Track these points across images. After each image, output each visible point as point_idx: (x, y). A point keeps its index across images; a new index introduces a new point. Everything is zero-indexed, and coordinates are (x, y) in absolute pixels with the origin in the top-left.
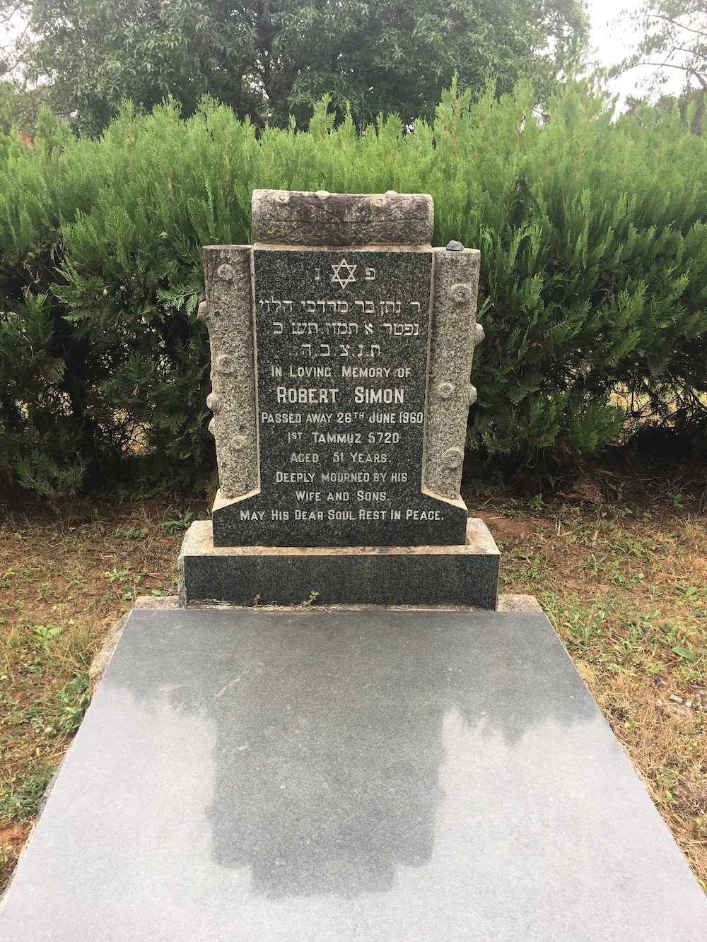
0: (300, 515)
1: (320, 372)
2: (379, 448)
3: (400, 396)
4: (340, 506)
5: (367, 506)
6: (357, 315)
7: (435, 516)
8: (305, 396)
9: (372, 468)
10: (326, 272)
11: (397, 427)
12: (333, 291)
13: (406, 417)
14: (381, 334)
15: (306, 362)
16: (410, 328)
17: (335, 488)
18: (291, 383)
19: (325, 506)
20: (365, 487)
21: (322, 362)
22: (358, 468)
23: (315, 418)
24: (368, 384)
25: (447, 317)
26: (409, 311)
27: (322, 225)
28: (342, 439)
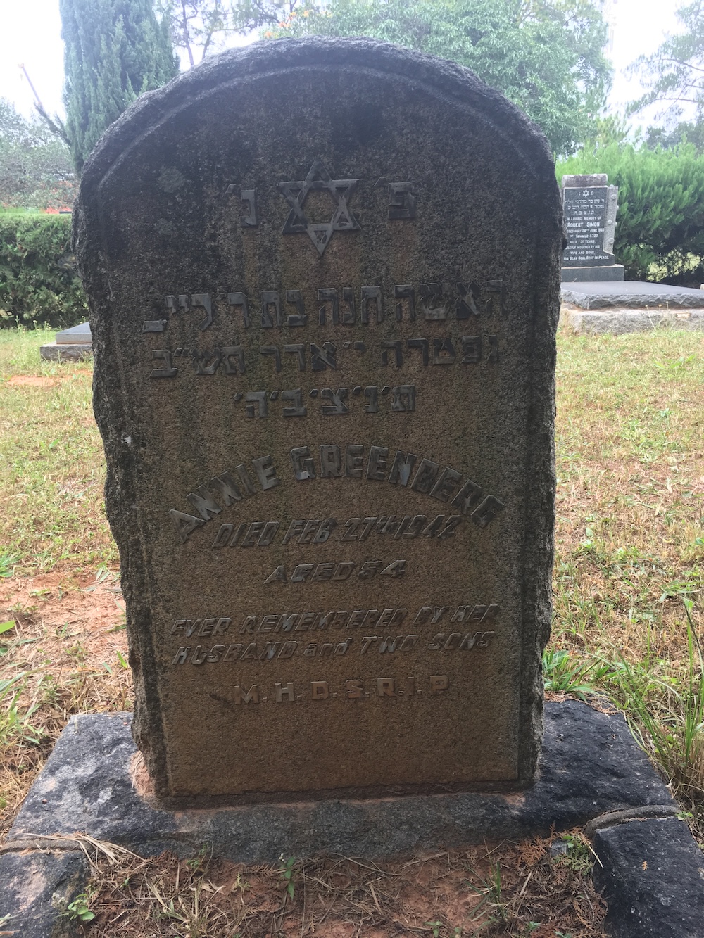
0: (571, 258)
1: (579, 219)
2: (593, 239)
3: (598, 224)
4: (582, 256)
5: (589, 255)
6: (588, 203)
7: (606, 258)
8: (575, 225)
9: (590, 244)
10: (582, 193)
11: (597, 233)
12: (583, 198)
13: (600, 230)
14: (594, 208)
15: (576, 216)
16: (602, 206)
17: (581, 250)
18: (572, 222)
19: (578, 256)
20: (589, 250)
21: (579, 216)
22: (587, 244)
23: (577, 231)
24: (590, 221)
25: (610, 203)
26: (601, 202)
27: (581, 182)
28: (583, 236)
